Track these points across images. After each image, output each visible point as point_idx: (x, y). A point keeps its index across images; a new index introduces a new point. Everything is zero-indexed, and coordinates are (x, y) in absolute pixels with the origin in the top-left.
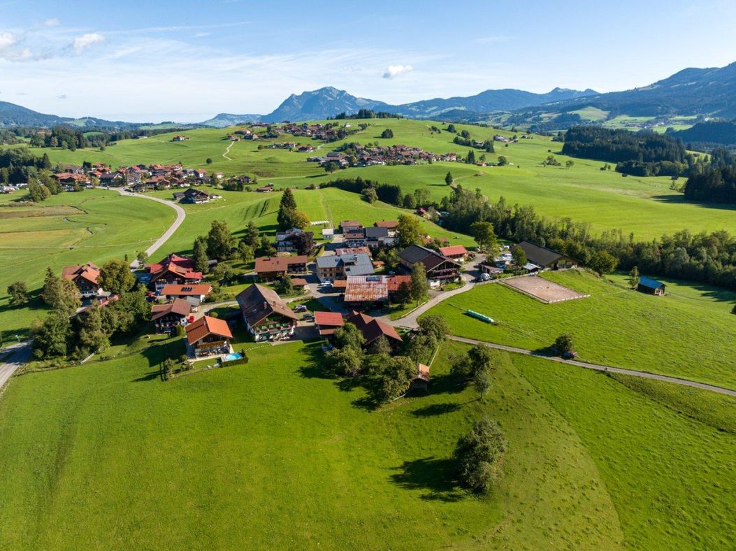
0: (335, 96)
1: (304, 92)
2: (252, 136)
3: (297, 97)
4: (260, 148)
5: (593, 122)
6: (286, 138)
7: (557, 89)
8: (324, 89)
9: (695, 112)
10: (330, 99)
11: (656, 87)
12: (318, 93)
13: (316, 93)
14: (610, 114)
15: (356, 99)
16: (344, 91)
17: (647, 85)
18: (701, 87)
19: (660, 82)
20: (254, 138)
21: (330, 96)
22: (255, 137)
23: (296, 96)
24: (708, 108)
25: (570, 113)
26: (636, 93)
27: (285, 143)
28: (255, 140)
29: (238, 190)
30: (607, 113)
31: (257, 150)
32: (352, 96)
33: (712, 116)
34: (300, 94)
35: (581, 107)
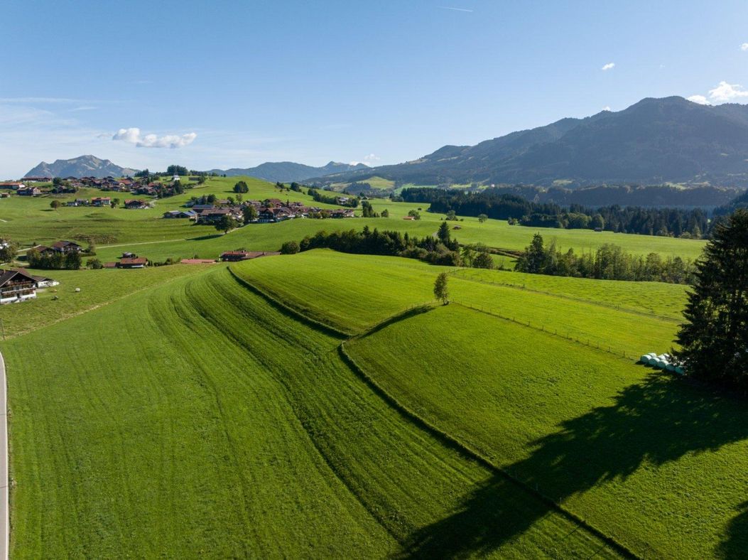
0: (97, 165)
1: (57, 161)
2: (32, 191)
3: (49, 166)
4: (54, 205)
5: (384, 191)
6: (89, 193)
7: (332, 163)
8: (83, 157)
9: (468, 181)
10: (91, 168)
11: (424, 161)
12: (75, 161)
13: (72, 162)
14: (396, 183)
15: (122, 169)
16: (107, 161)
17: (416, 159)
18: (463, 161)
19: (426, 157)
20: (35, 193)
21: (90, 165)
22: (36, 191)
23: (47, 164)
24: (477, 178)
25: (360, 182)
26: (407, 166)
27: (95, 198)
28: (37, 196)
29: (67, 268)
30: (393, 182)
31: (50, 208)
32: (117, 167)
33: (484, 184)
34: (53, 162)
35: (367, 177)
